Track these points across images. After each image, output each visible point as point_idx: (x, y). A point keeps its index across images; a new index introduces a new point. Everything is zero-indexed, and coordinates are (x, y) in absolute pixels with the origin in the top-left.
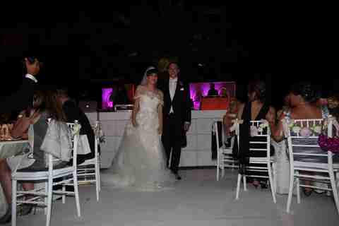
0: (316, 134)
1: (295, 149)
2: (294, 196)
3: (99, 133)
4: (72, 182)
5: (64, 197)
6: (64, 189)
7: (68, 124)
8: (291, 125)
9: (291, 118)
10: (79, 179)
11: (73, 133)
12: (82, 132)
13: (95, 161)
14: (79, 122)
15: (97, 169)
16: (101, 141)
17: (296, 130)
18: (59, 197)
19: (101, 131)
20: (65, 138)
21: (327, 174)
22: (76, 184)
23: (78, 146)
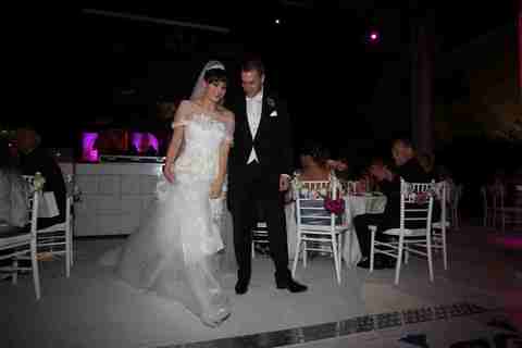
0: (323, 197)
1: (302, 212)
2: (300, 260)
3: (73, 191)
4: (29, 254)
5: (15, 276)
6: (16, 264)
7: (25, 177)
8: (300, 186)
9: (300, 180)
10: (40, 250)
11: (32, 189)
12: (46, 188)
13: (65, 226)
14: (43, 175)
15: (68, 237)
16: (76, 200)
17: (304, 191)
18: (8, 275)
19: (76, 188)
20: (19, 197)
21: (329, 237)
22: (34, 258)
23: (39, 207)
